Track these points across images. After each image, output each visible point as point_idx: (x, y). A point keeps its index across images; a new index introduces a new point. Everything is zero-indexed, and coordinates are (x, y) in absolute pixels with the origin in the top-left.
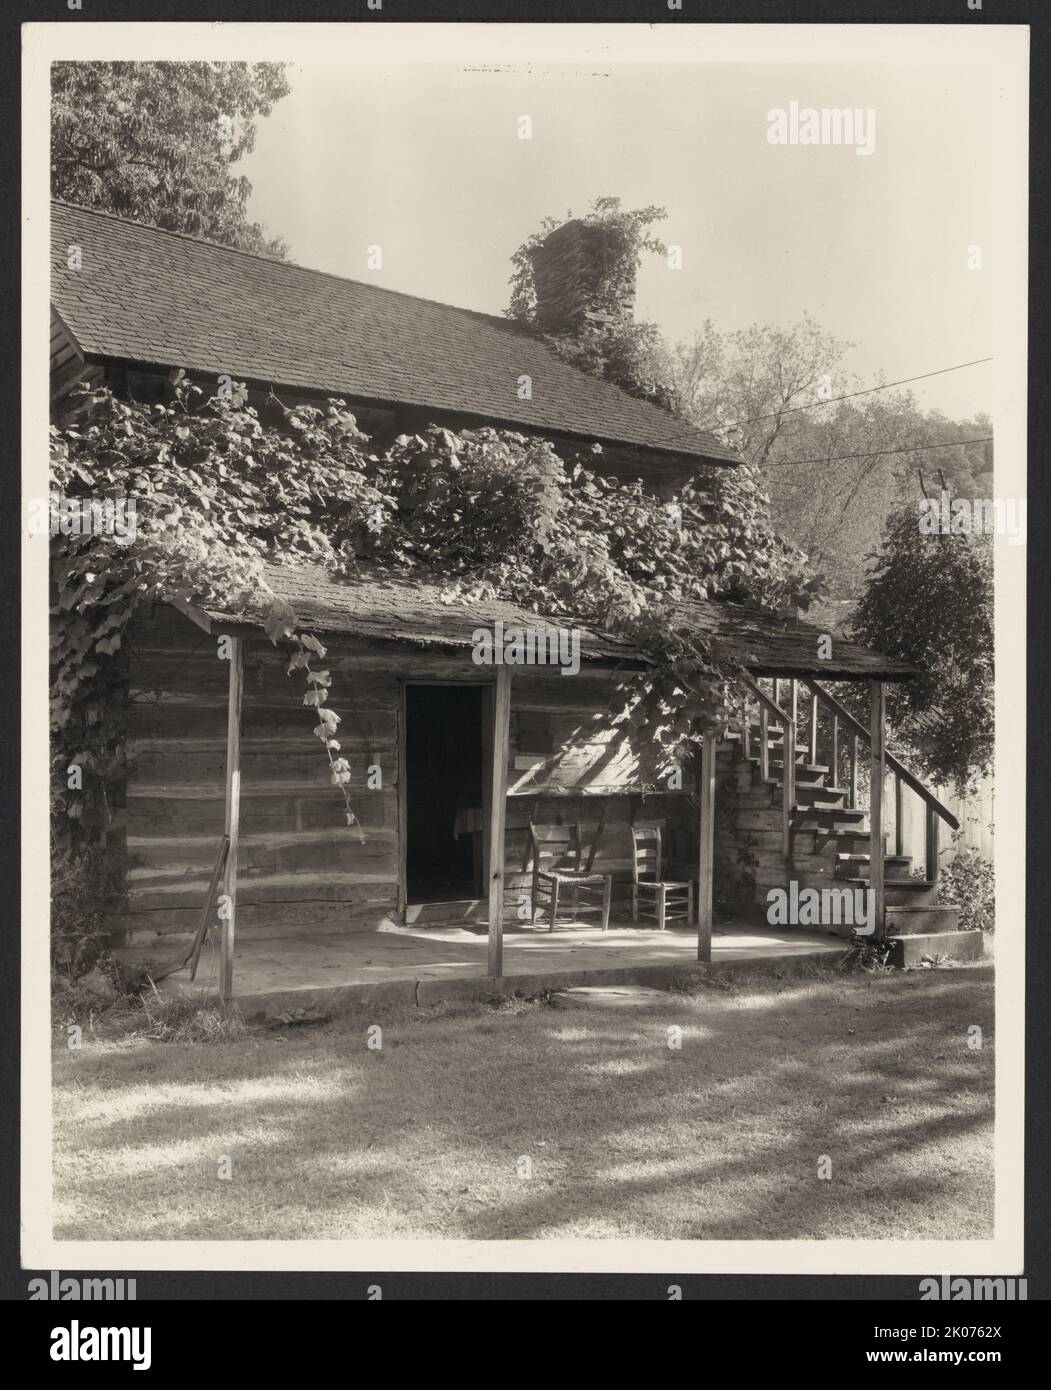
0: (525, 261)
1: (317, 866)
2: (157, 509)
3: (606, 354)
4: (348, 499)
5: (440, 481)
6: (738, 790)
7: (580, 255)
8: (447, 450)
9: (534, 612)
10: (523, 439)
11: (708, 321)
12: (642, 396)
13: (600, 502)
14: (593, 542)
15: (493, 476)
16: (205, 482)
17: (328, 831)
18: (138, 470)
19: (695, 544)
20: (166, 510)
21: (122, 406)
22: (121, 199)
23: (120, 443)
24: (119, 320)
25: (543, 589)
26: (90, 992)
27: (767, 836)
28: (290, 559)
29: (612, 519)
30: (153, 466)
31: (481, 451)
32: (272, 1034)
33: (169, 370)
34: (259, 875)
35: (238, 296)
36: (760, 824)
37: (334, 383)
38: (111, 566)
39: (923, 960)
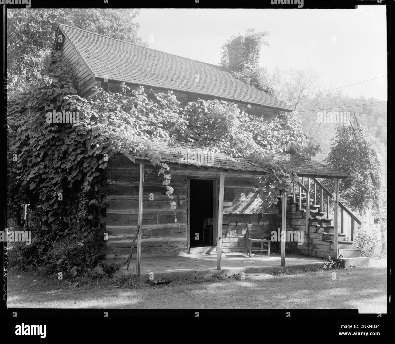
0: (225, 48)
1: (163, 235)
2: (118, 125)
3: (251, 77)
4: (174, 122)
5: (202, 116)
6: (292, 213)
7: (242, 46)
8: (204, 107)
9: (231, 156)
10: (227, 103)
11: (277, 67)
12: (262, 90)
13: (250, 123)
14: (248, 135)
15: (218, 114)
16: (131, 116)
17: (166, 224)
18: (111, 113)
19: (279, 136)
20: (120, 125)
21: (107, 94)
22: (101, 31)
23: (106, 105)
24: (105, 67)
25: (233, 149)
26: (96, 273)
27: (301, 227)
28: (157, 140)
29: (253, 128)
30: (116, 112)
31: (214, 107)
32: (152, 287)
33: (120, 82)
34: (146, 238)
35: (140, 60)
36: (299, 223)
37: (169, 86)
38: (104, 142)
39: (350, 266)
